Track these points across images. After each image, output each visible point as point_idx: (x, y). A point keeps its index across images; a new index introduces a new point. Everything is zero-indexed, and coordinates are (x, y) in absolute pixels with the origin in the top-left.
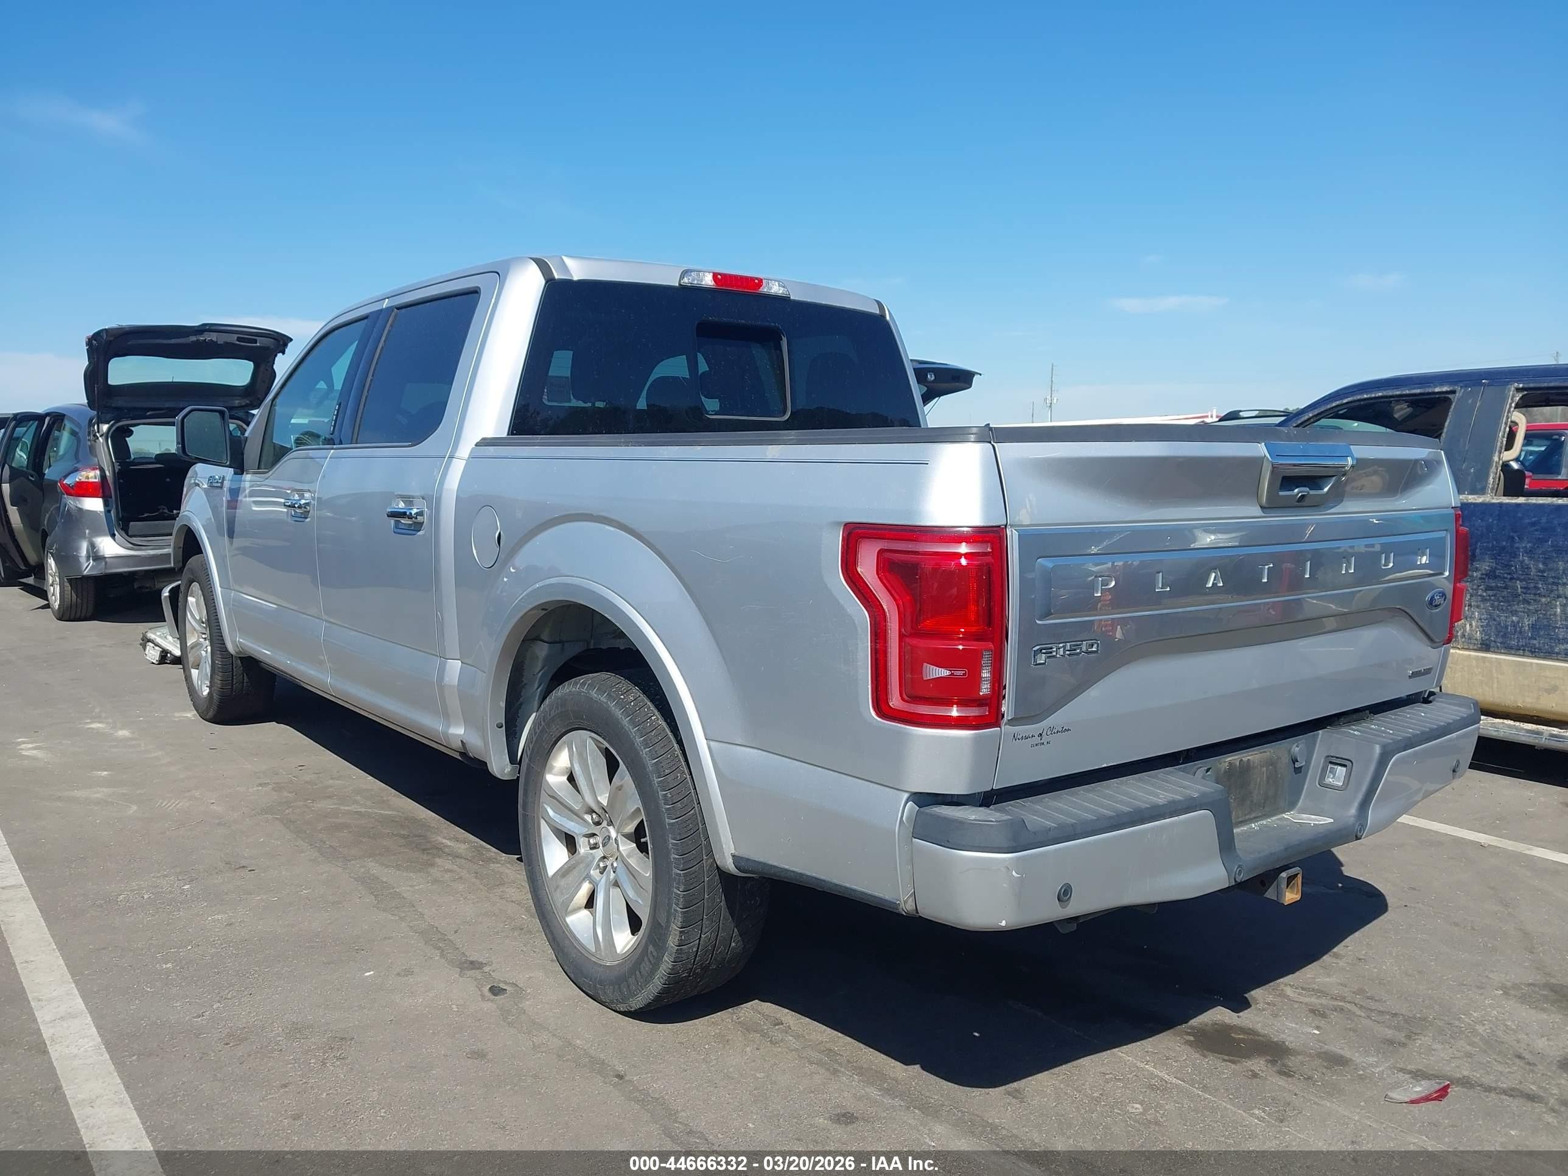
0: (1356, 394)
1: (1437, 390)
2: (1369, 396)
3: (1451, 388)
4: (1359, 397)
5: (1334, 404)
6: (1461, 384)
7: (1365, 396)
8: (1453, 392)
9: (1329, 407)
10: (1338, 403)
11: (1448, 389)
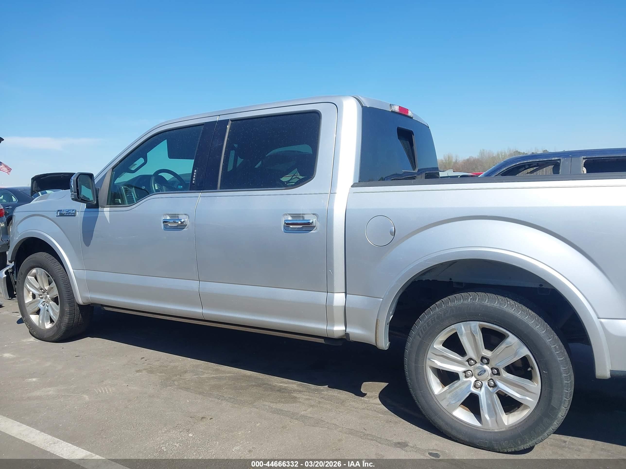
0: (521, 161)
1: (553, 159)
2: (526, 162)
3: (558, 158)
4: (523, 162)
5: (513, 165)
6: (562, 157)
7: (525, 162)
8: (560, 160)
9: (511, 166)
10: (515, 164)
11: (557, 159)
